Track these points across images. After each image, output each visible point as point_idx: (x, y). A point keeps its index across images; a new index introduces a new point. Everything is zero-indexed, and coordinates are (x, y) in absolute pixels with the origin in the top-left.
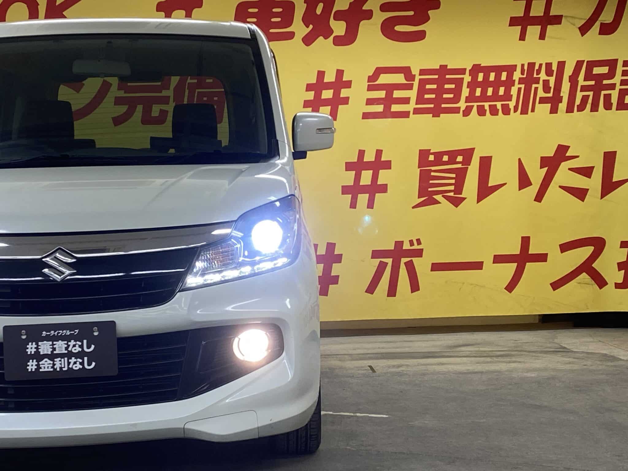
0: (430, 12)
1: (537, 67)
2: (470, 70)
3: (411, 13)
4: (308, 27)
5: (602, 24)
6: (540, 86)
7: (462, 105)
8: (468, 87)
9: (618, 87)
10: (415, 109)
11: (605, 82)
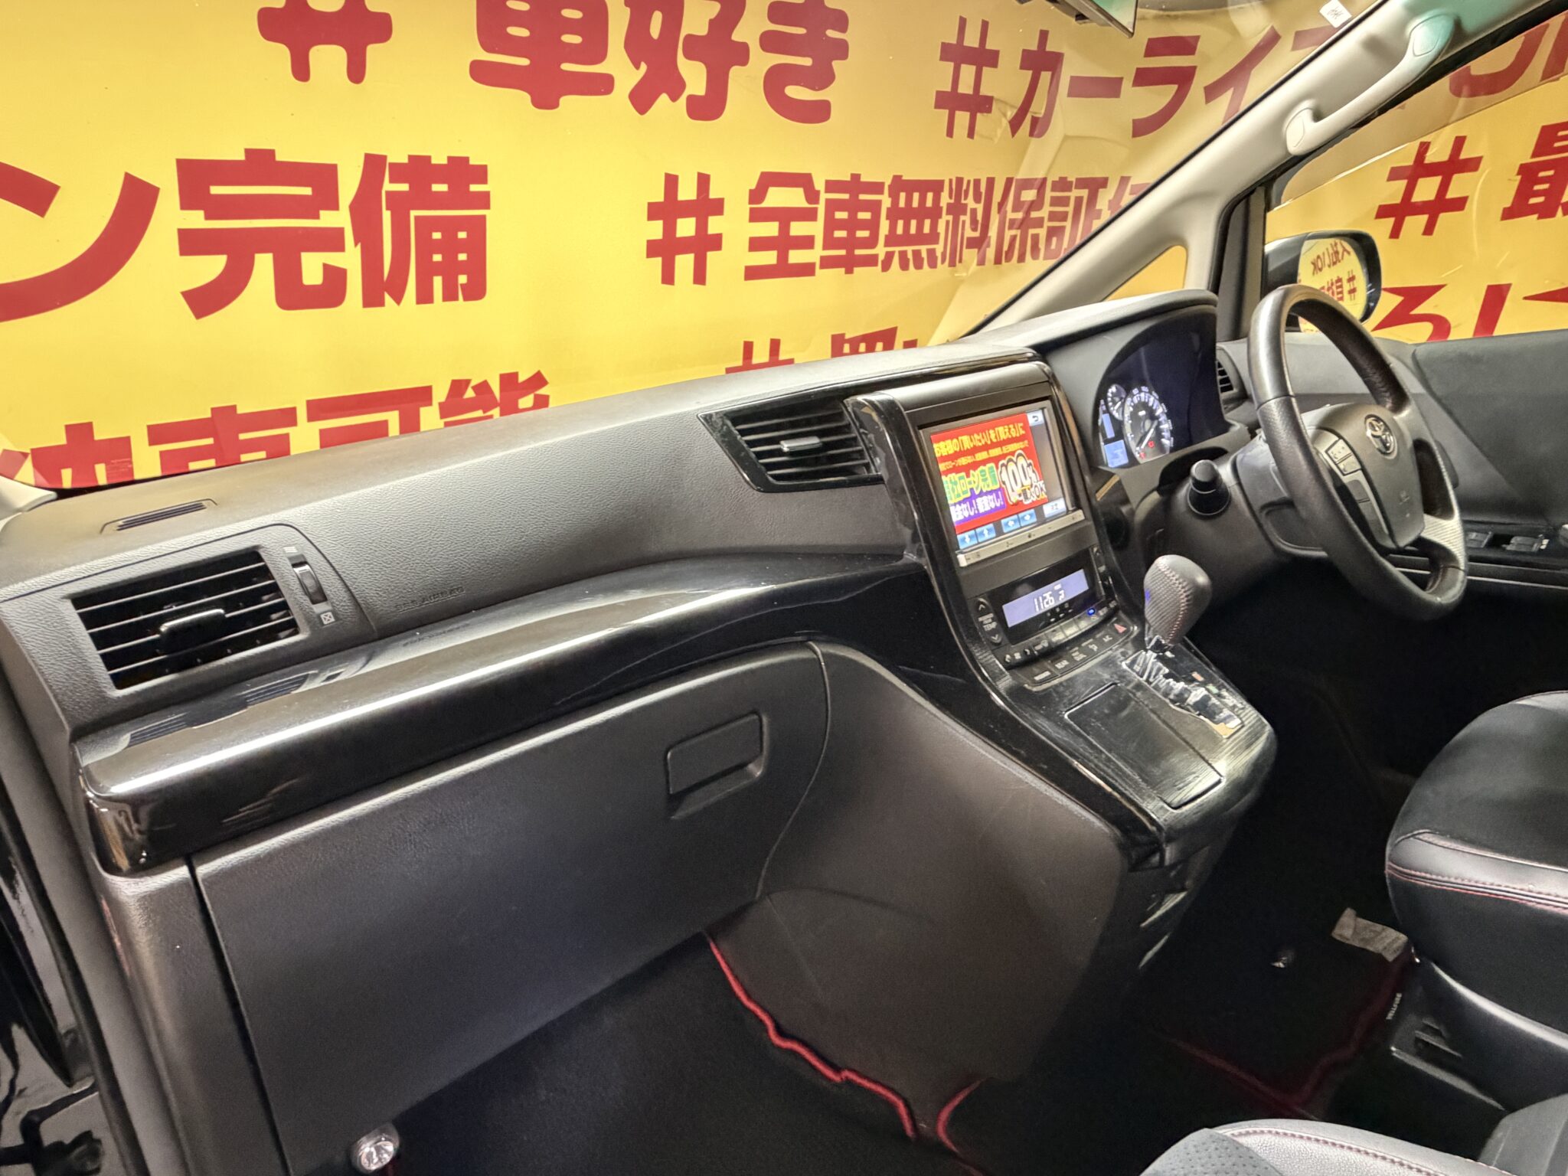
0: (837, 65)
1: (964, 187)
2: (890, 187)
3: (807, 62)
4: (637, 67)
5: (1032, 117)
6: (966, 218)
7: (881, 250)
8: (888, 218)
9: (1047, 224)
10: (823, 258)
11: (1034, 214)
